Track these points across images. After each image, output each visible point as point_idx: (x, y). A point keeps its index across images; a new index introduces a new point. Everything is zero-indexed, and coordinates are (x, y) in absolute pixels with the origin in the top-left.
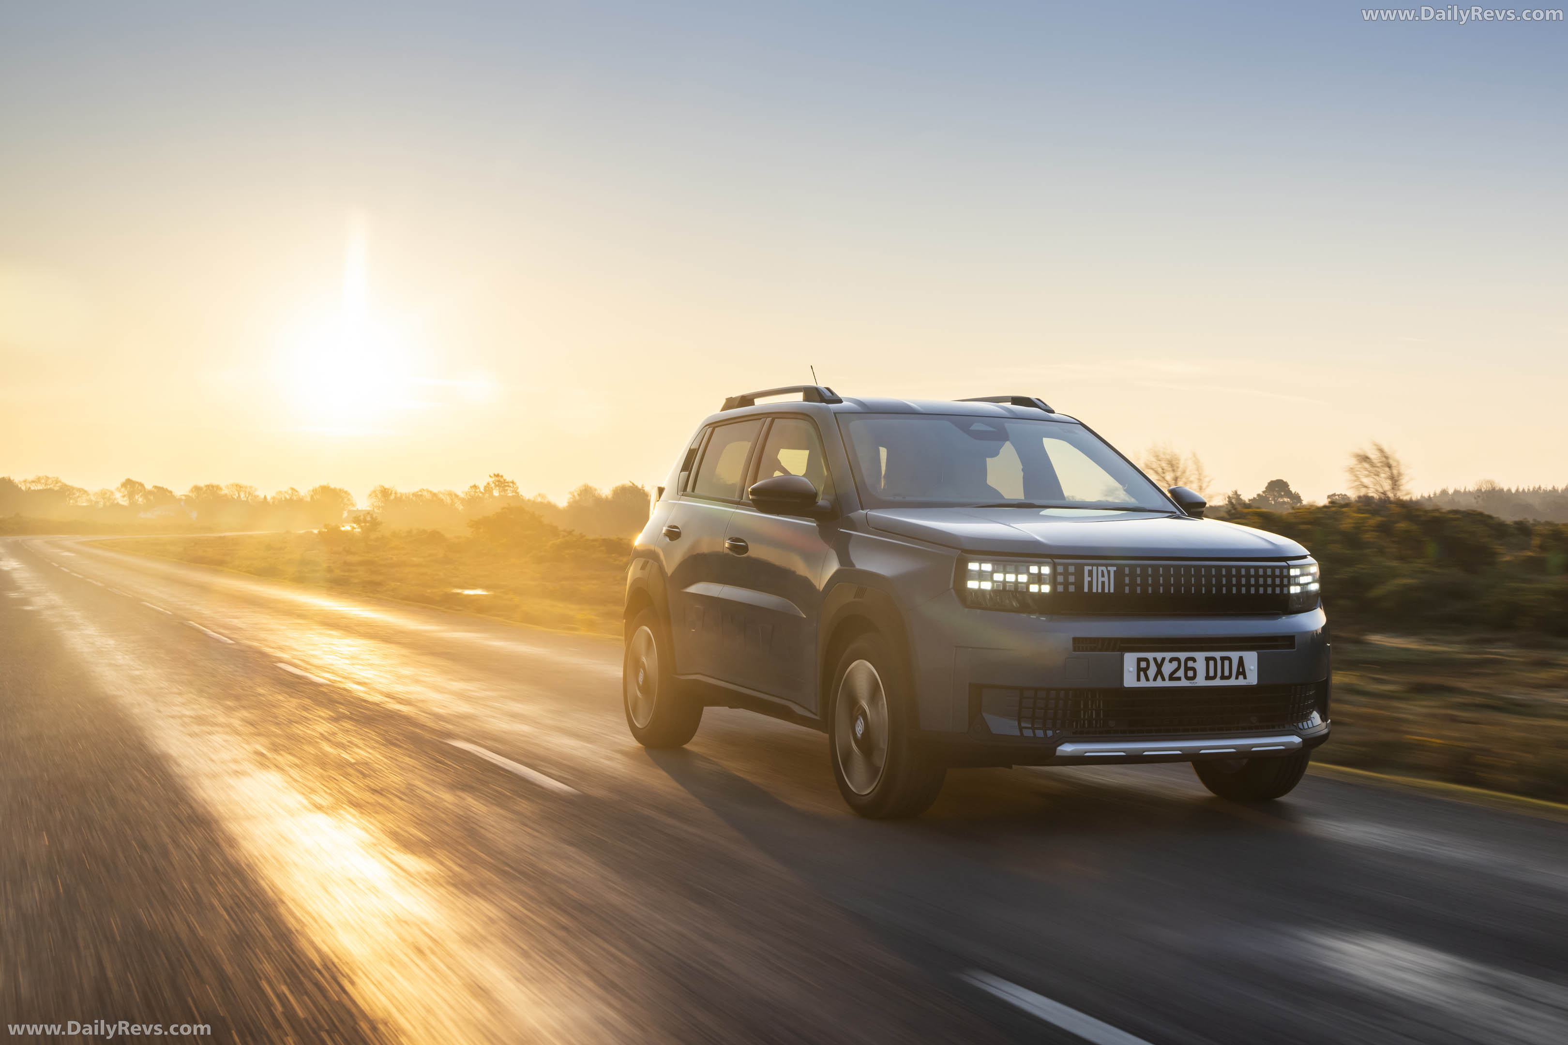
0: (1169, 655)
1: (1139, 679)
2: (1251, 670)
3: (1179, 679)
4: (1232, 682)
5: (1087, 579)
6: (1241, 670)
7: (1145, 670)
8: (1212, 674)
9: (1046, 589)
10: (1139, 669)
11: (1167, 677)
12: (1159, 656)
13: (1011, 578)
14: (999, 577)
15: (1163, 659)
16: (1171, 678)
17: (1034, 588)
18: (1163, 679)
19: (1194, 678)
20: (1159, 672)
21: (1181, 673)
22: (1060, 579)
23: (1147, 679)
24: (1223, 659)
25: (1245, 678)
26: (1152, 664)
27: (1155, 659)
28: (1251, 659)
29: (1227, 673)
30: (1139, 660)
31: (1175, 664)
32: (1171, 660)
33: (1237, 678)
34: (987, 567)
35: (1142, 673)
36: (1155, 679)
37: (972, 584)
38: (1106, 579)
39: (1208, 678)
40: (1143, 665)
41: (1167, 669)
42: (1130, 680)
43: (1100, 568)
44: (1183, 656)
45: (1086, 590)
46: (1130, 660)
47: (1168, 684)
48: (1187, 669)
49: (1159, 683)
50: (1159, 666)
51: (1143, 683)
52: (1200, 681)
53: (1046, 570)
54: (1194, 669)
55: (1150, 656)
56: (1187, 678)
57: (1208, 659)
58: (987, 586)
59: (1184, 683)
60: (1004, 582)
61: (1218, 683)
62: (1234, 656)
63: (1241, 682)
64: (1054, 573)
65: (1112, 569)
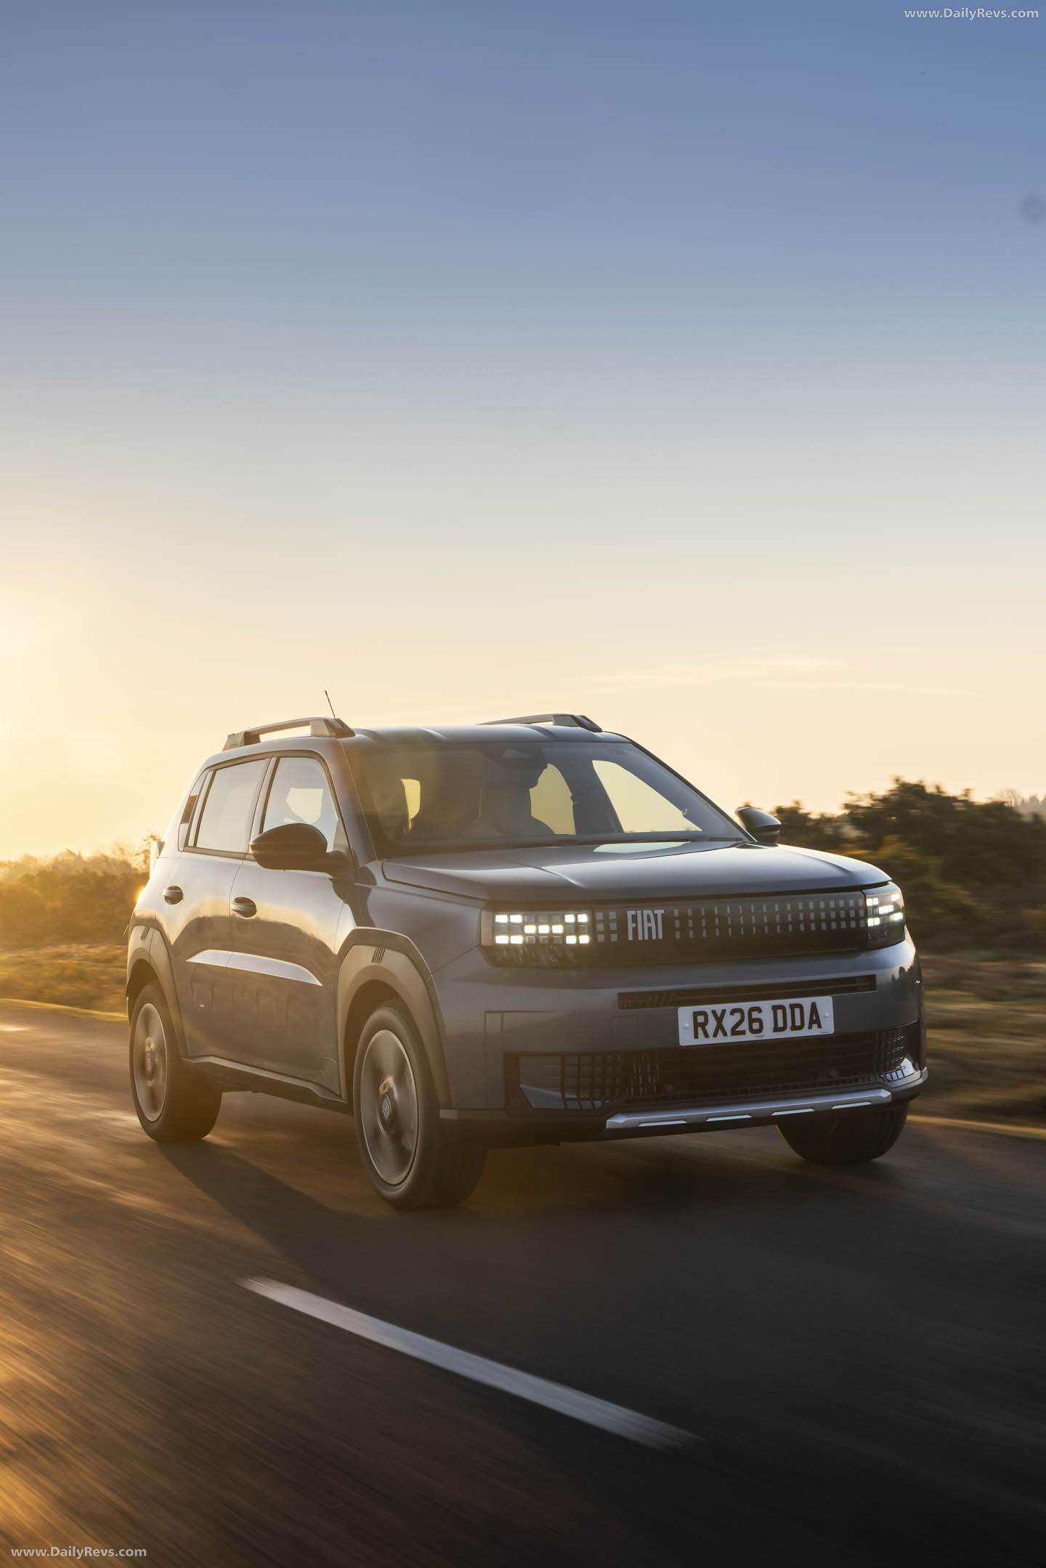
0: (729, 1007)
1: (696, 1036)
2: (826, 1017)
3: (743, 1033)
4: (805, 1032)
5: (631, 926)
6: (814, 1018)
7: (703, 1025)
8: (780, 1024)
9: (585, 939)
10: (696, 1025)
11: (729, 1032)
12: (718, 1008)
13: (544, 929)
14: (530, 929)
15: (724, 1012)
16: (734, 1032)
17: (571, 940)
18: (725, 1034)
19: (760, 1030)
20: (720, 1027)
21: (745, 1026)
22: (601, 927)
23: (706, 1035)
24: (793, 1007)
25: (820, 1027)
26: (711, 1018)
27: (714, 1012)
28: (826, 1005)
29: (798, 1023)
30: (696, 1014)
31: (737, 1016)
32: (733, 1012)
33: (810, 1027)
34: (517, 919)
35: (700, 1029)
36: (715, 1035)
37: (501, 940)
38: (653, 925)
39: (776, 1029)
40: (701, 1019)
41: (729, 1022)
42: (686, 1038)
43: (646, 912)
44: (746, 1006)
45: (630, 938)
46: (685, 1015)
47: (730, 1039)
48: (752, 1021)
49: (721, 1039)
50: (719, 1019)
51: (702, 1041)
52: (768, 1034)
53: (583, 918)
54: (760, 1021)
55: (708, 1008)
56: (753, 1031)
57: (775, 1008)
58: (517, 940)
59: (749, 1037)
60: (537, 935)
61: (789, 1034)
62: (806, 1002)
63: (815, 1031)
64: (593, 921)
65: (660, 912)
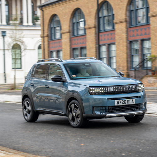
0: (122, 100)
4: (131, 104)
5: (109, 89)
8: (128, 102)
9: (103, 91)
10: (117, 103)
12: (120, 100)
13: (97, 90)
14: (95, 90)
16: (122, 104)
17: (101, 91)
20: (120, 103)
22: (105, 90)
24: (130, 100)
28: (134, 100)
29: (130, 102)
34: (93, 89)
37: (91, 92)
41: (122, 102)
44: (124, 100)
45: (109, 91)
46: (116, 101)
48: (125, 102)
50: (120, 102)
51: (118, 105)
52: (127, 104)
53: (102, 89)
57: (128, 100)
58: (93, 92)
59: (124, 104)
60: (96, 91)
61: (129, 104)
62: (132, 99)
63: (133, 103)
64: (104, 89)
65: (112, 88)
